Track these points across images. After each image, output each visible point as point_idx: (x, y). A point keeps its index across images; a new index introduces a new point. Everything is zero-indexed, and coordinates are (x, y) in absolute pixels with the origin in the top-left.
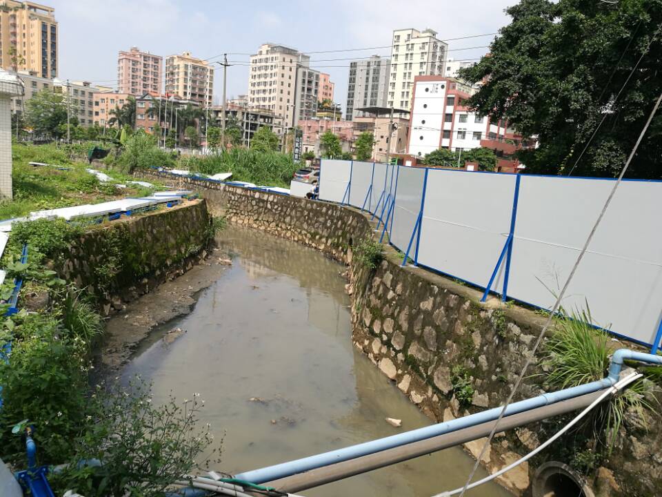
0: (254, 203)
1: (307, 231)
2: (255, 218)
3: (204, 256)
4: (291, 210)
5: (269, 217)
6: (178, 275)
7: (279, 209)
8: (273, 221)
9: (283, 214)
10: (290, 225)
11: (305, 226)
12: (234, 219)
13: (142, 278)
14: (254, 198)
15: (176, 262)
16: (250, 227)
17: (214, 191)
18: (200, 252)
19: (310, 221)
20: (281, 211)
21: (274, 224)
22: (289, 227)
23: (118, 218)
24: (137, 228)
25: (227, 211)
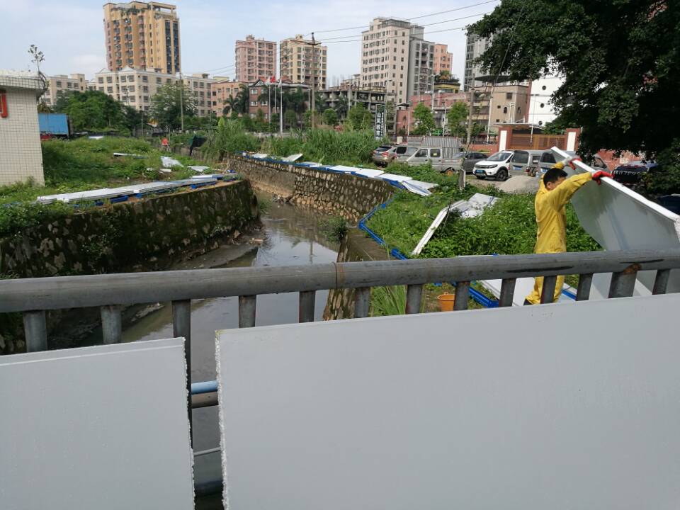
0: (315, 183)
1: (356, 209)
2: (316, 198)
3: (236, 236)
4: (345, 189)
5: (327, 197)
6: (198, 255)
7: (335, 188)
8: (330, 201)
9: (338, 193)
10: (343, 204)
11: (355, 205)
12: (298, 201)
13: (150, 256)
14: (315, 179)
15: (197, 242)
16: (312, 207)
17: (284, 173)
18: (231, 232)
19: (359, 199)
20: (337, 190)
22: (342, 207)
23: (126, 200)
24: (144, 208)
25: (294, 192)
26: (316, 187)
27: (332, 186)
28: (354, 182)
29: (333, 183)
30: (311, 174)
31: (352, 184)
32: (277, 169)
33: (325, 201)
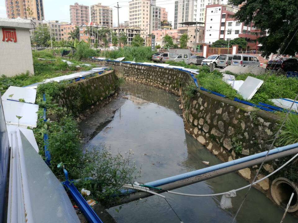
0: (135, 70)
1: (160, 81)
2: (136, 77)
3: (116, 95)
4: (152, 73)
5: (142, 77)
6: (106, 104)
7: (147, 72)
8: (144, 78)
9: (148, 74)
10: (152, 79)
11: (159, 79)
12: (127, 78)
13: (91, 106)
14: (135, 68)
15: (105, 98)
16: (134, 81)
17: (117, 66)
18: (114, 94)
19: (161, 77)
20: (148, 73)
21: (145, 80)
22: (152, 81)
23: (79, 80)
24: (87, 84)
25: (124, 75)
26: (136, 72)
27: (145, 72)
28: (157, 70)
29: (145, 70)
30: (133, 67)
31: (156, 71)
32: (113, 64)
33: (142, 78)
